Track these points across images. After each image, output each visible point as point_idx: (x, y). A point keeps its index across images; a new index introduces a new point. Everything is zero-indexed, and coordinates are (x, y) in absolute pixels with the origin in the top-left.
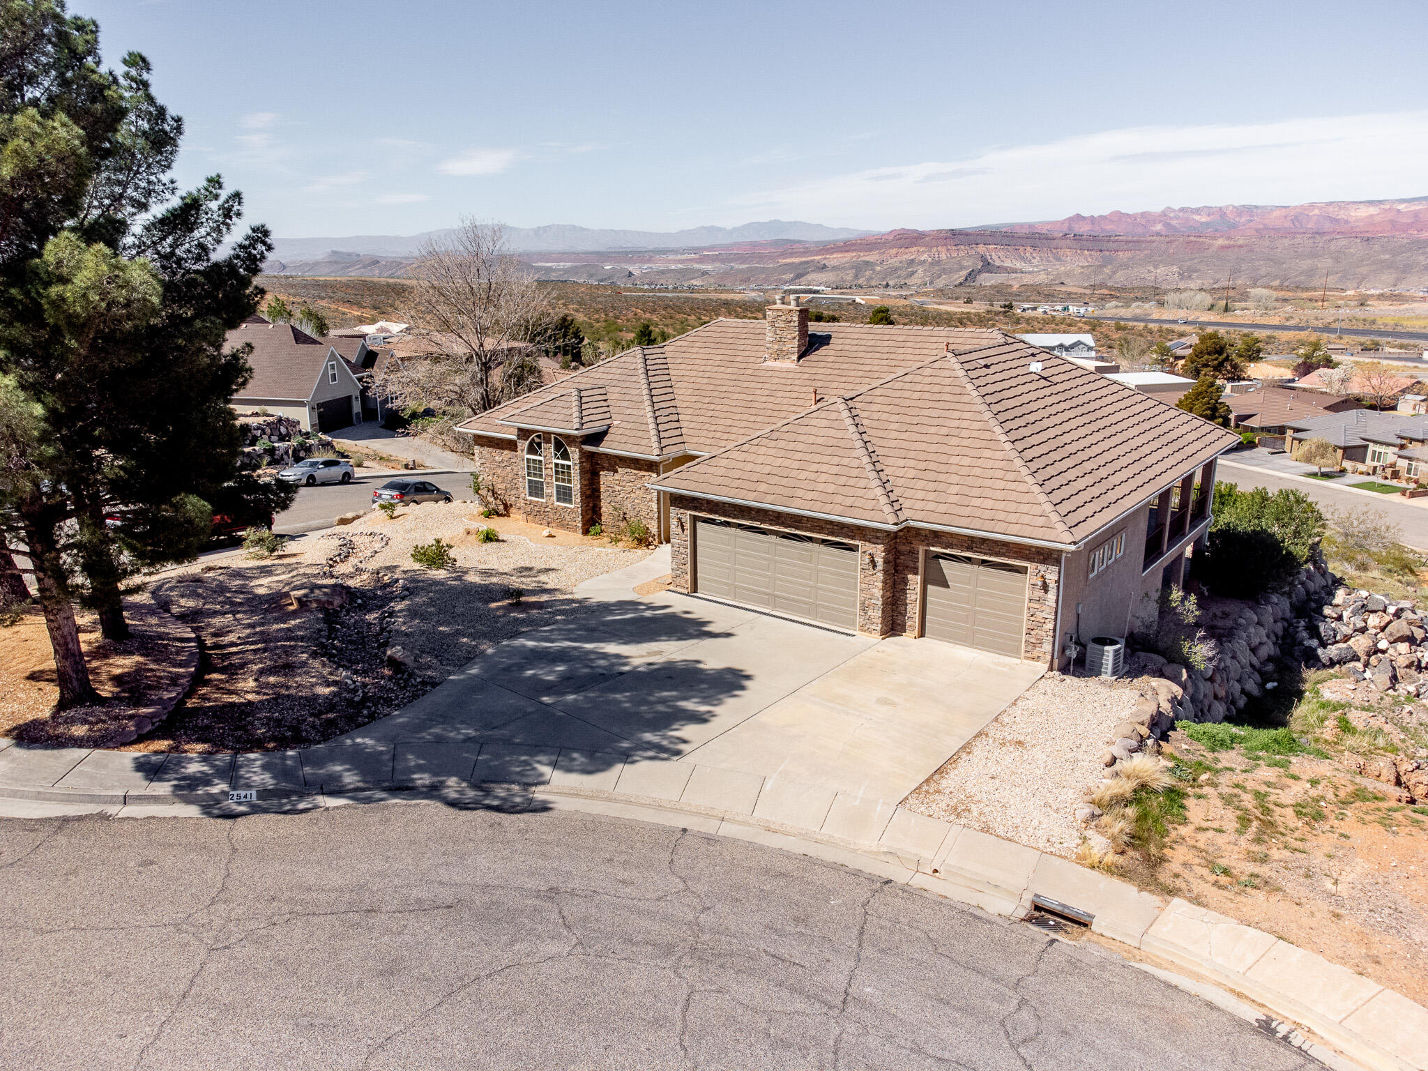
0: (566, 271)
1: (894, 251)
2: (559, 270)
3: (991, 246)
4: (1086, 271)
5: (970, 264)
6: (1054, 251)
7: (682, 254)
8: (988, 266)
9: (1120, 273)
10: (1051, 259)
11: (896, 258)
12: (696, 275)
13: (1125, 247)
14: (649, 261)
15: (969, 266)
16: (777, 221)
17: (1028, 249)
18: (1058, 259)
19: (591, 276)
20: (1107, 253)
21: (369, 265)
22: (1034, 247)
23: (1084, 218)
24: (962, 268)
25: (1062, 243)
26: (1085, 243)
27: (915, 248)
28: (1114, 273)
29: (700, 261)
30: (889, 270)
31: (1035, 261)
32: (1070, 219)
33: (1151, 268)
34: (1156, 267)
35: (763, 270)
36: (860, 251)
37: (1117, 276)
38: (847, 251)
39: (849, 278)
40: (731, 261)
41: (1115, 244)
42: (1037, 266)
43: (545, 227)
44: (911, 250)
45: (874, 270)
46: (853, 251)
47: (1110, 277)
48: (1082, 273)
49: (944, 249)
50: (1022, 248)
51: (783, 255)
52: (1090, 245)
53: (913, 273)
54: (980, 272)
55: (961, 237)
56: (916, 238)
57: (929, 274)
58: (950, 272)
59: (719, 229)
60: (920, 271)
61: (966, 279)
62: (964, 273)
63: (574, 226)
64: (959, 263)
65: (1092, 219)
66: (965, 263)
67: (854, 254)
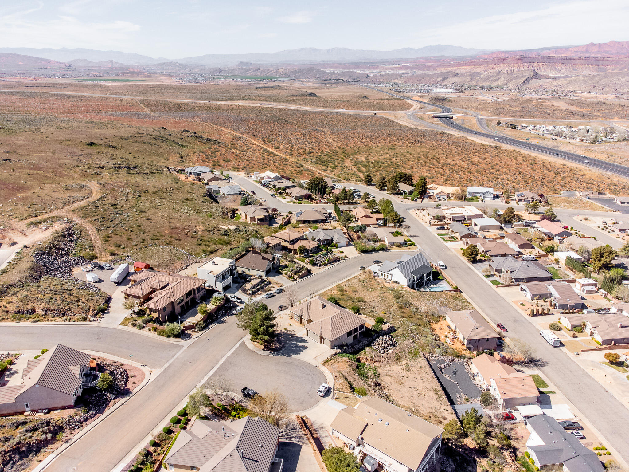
0: (340, 74)
1: (492, 66)
2: (337, 73)
3: (540, 64)
4: (586, 79)
5: (527, 74)
6: (574, 65)
7: (393, 64)
8: (536, 76)
9: (603, 80)
10: (571, 69)
11: (492, 70)
12: (397, 77)
13: (611, 64)
14: (377, 68)
15: (527, 75)
16: (440, 45)
17: (560, 64)
18: (575, 70)
19: (350, 77)
20: (601, 66)
21: (256, 70)
22: (563, 64)
23: (595, 45)
24: (523, 77)
25: (578, 61)
26: (590, 61)
27: (502, 65)
28: (600, 80)
29: (400, 68)
30: (487, 77)
31: (562, 71)
32: (588, 45)
33: (620, 78)
34: (622, 77)
35: (428, 75)
36: (476, 65)
37: (601, 82)
38: (469, 65)
39: (468, 80)
40: (414, 69)
41: (606, 62)
42: (563, 73)
43: (332, 49)
44: (500, 65)
45: (480, 77)
46: (472, 65)
47: (598, 82)
48: (583, 80)
49: (517, 65)
50: (556, 64)
51: (439, 66)
52: (593, 62)
53: (499, 79)
54: (532, 78)
55: (526, 59)
56: (504, 59)
57: (506, 79)
58: (517, 79)
59: (412, 49)
60: (502, 78)
61: (524, 82)
62: (524, 79)
63: (345, 48)
64: (522, 74)
65: (600, 45)
66: (525, 74)
67: (473, 67)
